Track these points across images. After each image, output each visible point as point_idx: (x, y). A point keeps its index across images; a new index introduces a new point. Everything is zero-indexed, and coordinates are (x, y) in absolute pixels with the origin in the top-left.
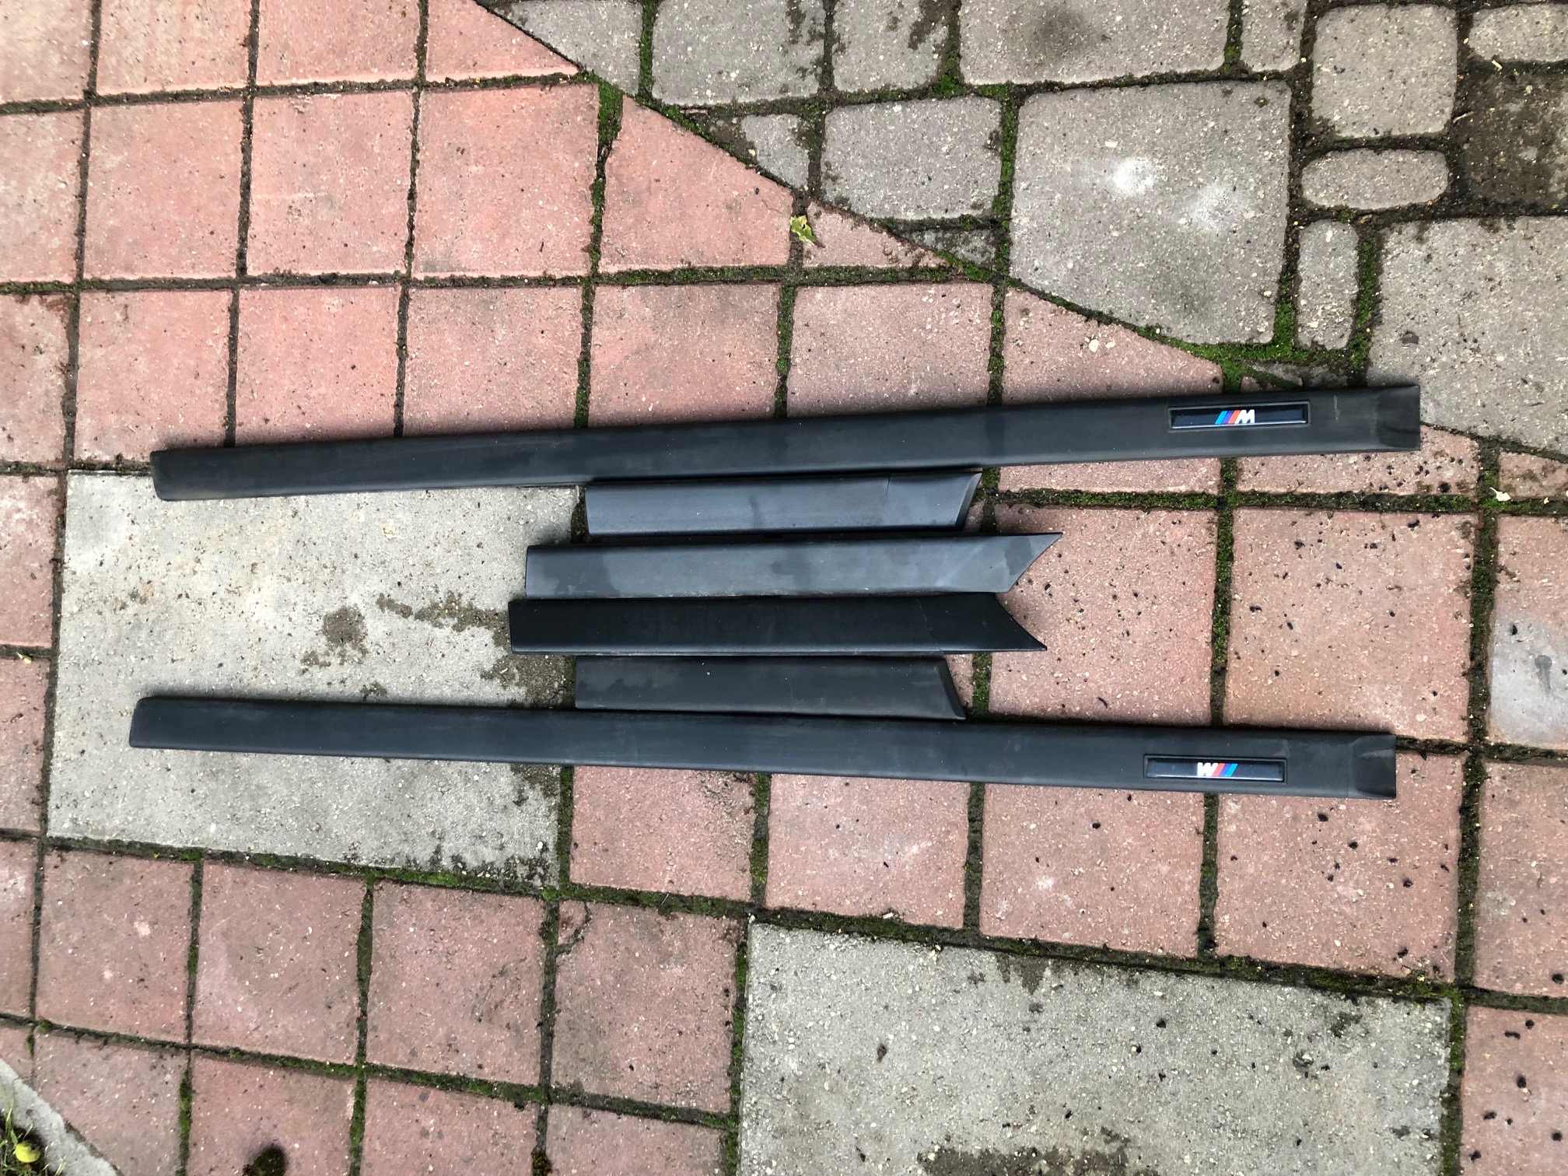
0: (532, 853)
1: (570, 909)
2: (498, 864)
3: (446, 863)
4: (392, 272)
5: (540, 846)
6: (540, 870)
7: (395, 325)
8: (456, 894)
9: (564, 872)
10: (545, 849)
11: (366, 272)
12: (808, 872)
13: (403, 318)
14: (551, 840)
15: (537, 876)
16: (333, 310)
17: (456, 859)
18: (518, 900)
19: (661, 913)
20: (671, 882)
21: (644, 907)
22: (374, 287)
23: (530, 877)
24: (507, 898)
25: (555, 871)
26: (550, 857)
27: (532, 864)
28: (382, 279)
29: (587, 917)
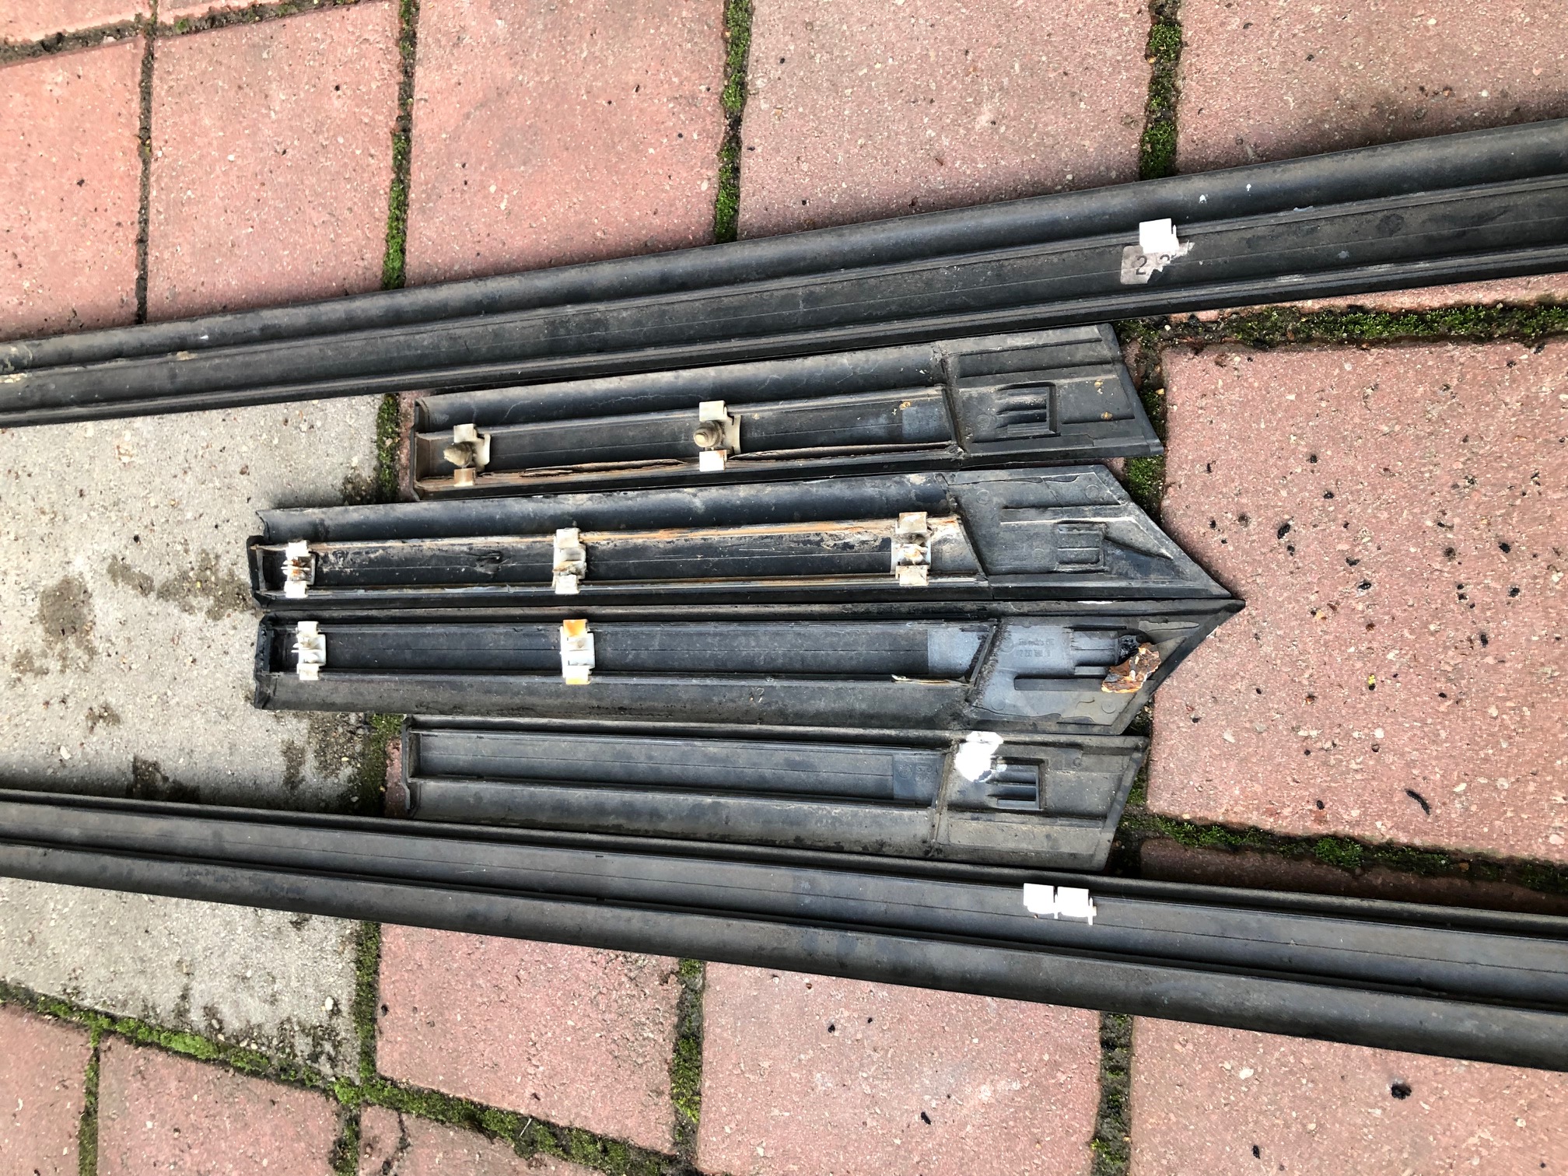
0: (317, 1016)
1: (377, 1122)
2: (271, 1029)
3: (196, 1017)
4: (132, 19)
5: (329, 1004)
6: (328, 1047)
7: (136, 106)
8: (211, 1072)
9: (368, 1055)
10: (336, 1012)
11: (98, 23)
12: (776, 1112)
13: (146, 94)
14: (345, 993)
15: (323, 1058)
16: (57, 92)
17: (210, 1012)
18: (299, 1095)
19: (520, 1152)
20: (535, 1096)
21: (491, 1136)
22: (110, 45)
23: (315, 1057)
24: (283, 1089)
25: (351, 1051)
26: (344, 1025)
27: (320, 1035)
28: (119, 32)
29: (403, 1140)
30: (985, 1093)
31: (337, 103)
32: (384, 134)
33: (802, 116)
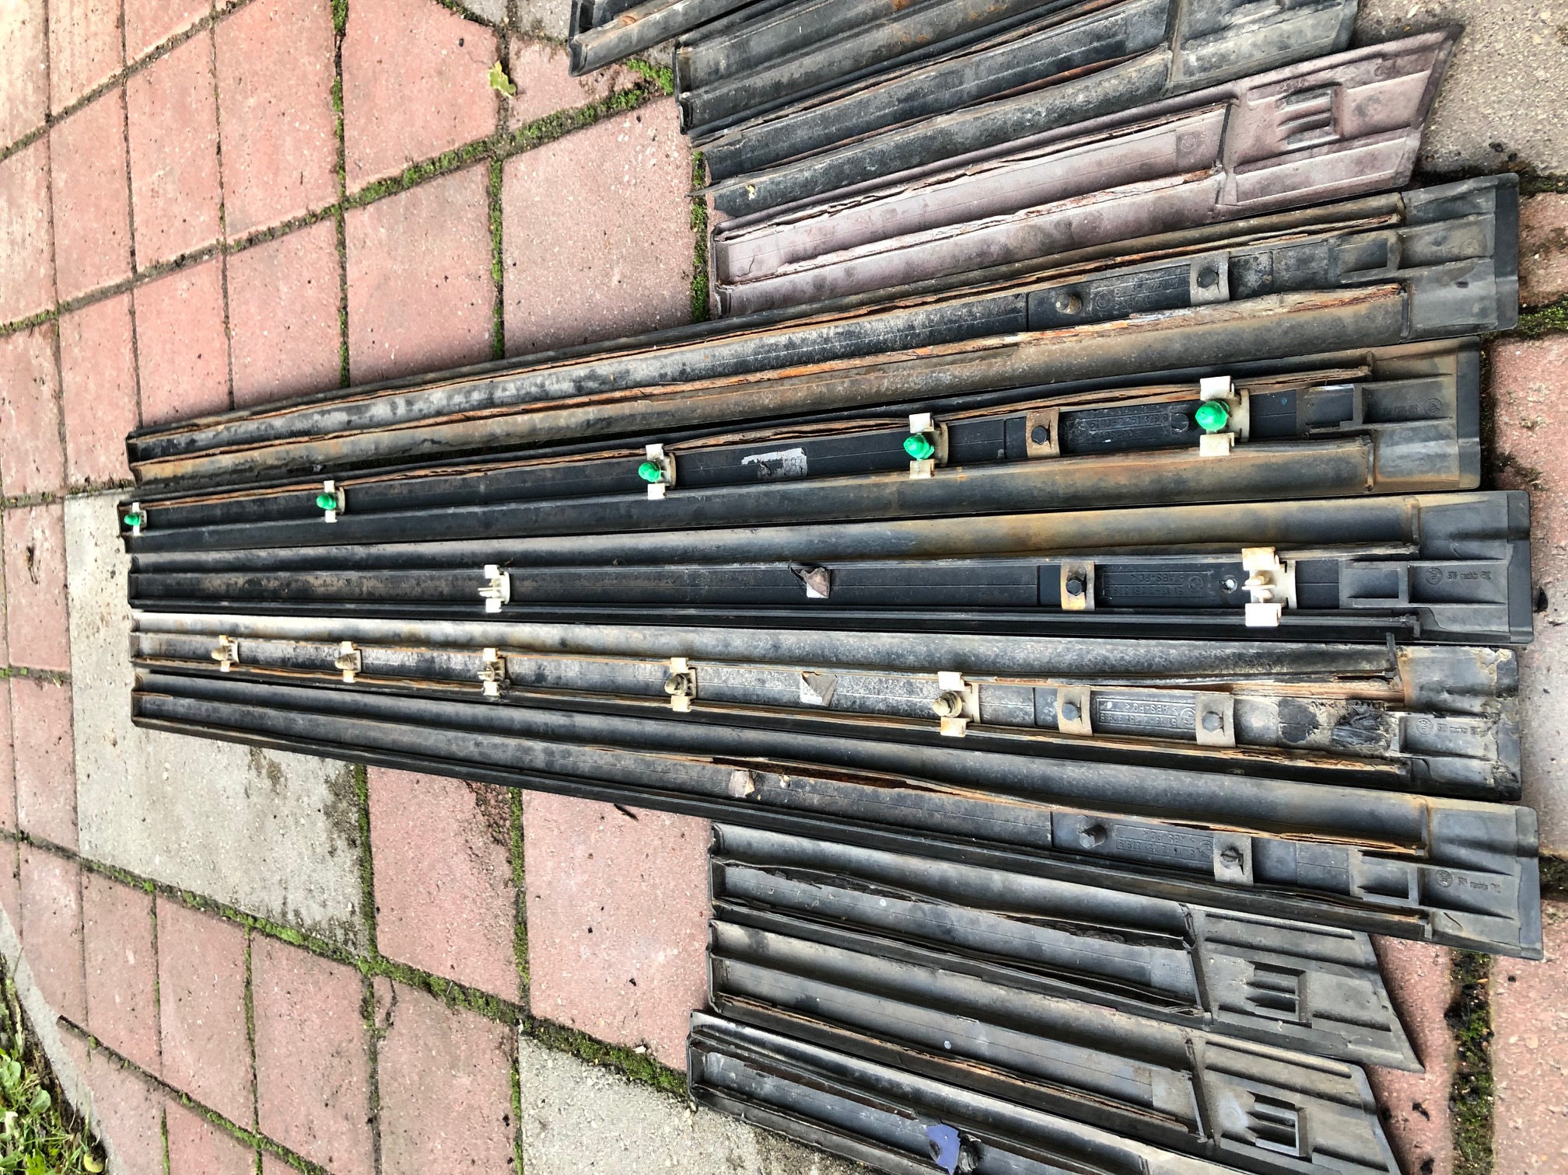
0: (344, 914)
1: (381, 986)
2: (324, 924)
3: (291, 916)
4: (215, 242)
5: (350, 908)
6: (351, 936)
7: (221, 302)
8: (301, 953)
9: (373, 941)
10: (353, 912)
11: (199, 247)
12: (565, 974)
13: (226, 296)
14: (356, 898)
15: (350, 943)
16: (184, 295)
17: (297, 913)
18: (343, 968)
19: (448, 1005)
20: (452, 967)
21: (435, 996)
22: (207, 261)
23: (346, 942)
24: (335, 964)
25: (363, 938)
26: (358, 920)
27: (348, 927)
28: (209, 251)
29: (394, 998)
30: (661, 958)
31: (310, 292)
32: (333, 310)
33: (530, 283)
